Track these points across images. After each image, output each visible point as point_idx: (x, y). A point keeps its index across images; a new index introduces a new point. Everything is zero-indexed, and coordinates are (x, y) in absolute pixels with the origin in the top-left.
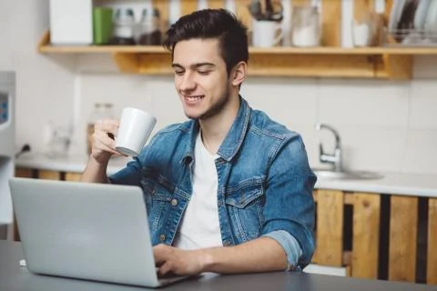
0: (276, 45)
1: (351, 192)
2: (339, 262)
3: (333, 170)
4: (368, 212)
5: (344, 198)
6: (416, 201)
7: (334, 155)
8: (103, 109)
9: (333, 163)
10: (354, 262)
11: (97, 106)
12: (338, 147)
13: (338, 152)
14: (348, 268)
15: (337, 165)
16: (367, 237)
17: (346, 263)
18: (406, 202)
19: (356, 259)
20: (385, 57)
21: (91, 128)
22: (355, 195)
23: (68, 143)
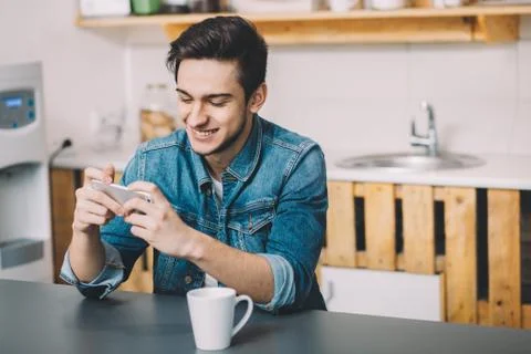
0: (353, 9)
1: (442, 187)
2: (431, 269)
3: (428, 154)
4: (462, 209)
5: (433, 194)
6: (517, 195)
7: (428, 137)
8: (155, 91)
9: (427, 146)
10: (448, 268)
11: (150, 87)
12: (432, 127)
13: (432, 133)
14: (442, 276)
15: (432, 148)
16: (462, 239)
17: (439, 269)
18: (506, 196)
19: (450, 265)
20: (481, 19)
21: (145, 114)
22: (446, 189)
23: (119, 130)
